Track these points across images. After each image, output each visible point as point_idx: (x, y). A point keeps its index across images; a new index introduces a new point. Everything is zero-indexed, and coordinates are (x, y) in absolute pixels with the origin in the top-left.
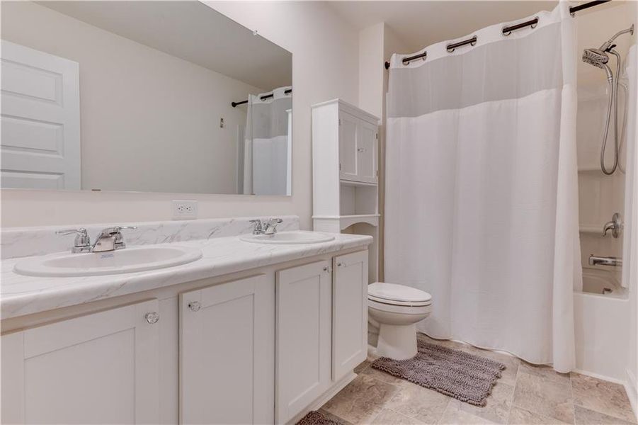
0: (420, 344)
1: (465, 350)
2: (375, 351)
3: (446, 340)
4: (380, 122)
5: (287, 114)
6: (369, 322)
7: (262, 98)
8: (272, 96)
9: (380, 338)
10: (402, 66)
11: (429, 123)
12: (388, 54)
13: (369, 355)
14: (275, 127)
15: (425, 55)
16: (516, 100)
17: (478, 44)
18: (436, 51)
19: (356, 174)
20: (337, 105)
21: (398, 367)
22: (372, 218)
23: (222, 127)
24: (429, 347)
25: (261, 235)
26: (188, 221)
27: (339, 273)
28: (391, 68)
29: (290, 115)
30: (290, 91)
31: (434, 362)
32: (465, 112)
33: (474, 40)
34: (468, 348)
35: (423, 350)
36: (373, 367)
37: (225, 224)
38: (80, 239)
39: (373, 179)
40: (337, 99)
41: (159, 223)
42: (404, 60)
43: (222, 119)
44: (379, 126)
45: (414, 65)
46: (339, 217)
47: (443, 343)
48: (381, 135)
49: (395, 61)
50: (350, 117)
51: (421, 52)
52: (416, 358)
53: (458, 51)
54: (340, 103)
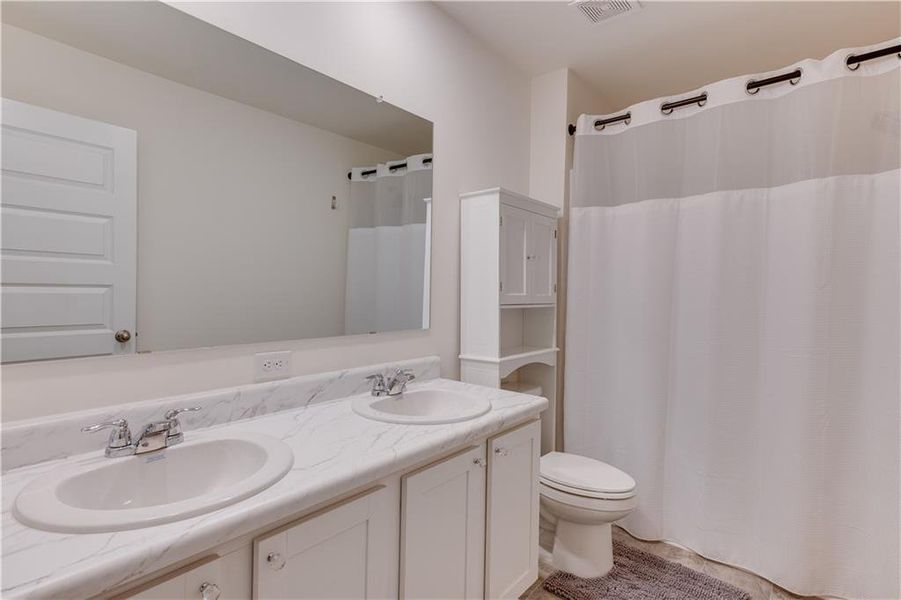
0: (619, 549)
1: (687, 563)
2: (549, 558)
3: (658, 542)
4: (561, 213)
5: (426, 203)
6: (541, 516)
7: (392, 168)
8: (405, 165)
9: (557, 539)
10: (594, 132)
11: (633, 217)
12: (573, 113)
13: (542, 564)
14: (409, 208)
15: (628, 116)
16: (766, 189)
17: (709, 104)
18: (646, 113)
19: (525, 294)
20: (497, 197)
21: (584, 590)
22: (546, 355)
23: (333, 208)
24: (631, 554)
25: (383, 397)
26: (277, 383)
27: (497, 462)
28: (578, 133)
29: (429, 206)
30: (430, 160)
31: (639, 583)
32: (687, 203)
33: (703, 98)
34: (690, 557)
35: (623, 560)
36: (546, 589)
37: (331, 381)
38: (117, 434)
39: (549, 296)
40: (498, 188)
41: (234, 390)
42: (598, 123)
43: (334, 198)
44: (559, 219)
45: (611, 130)
46: (498, 360)
47: (652, 546)
48: (562, 232)
49: (584, 124)
50: (516, 210)
51: (623, 113)
52: (612, 575)
53: (678, 113)
54: (502, 193)
